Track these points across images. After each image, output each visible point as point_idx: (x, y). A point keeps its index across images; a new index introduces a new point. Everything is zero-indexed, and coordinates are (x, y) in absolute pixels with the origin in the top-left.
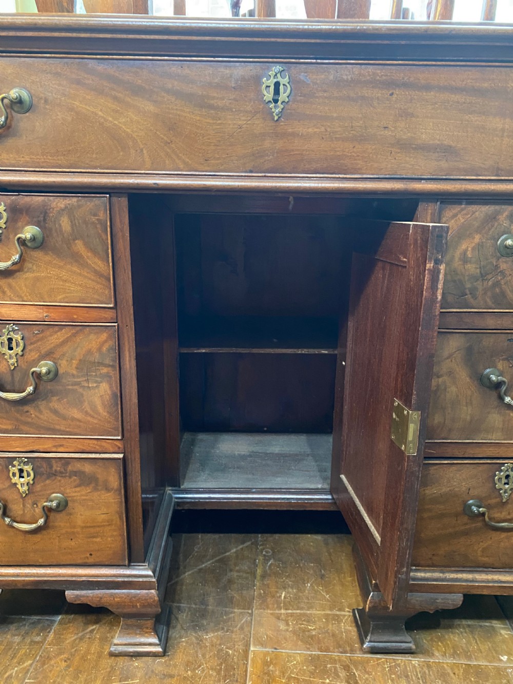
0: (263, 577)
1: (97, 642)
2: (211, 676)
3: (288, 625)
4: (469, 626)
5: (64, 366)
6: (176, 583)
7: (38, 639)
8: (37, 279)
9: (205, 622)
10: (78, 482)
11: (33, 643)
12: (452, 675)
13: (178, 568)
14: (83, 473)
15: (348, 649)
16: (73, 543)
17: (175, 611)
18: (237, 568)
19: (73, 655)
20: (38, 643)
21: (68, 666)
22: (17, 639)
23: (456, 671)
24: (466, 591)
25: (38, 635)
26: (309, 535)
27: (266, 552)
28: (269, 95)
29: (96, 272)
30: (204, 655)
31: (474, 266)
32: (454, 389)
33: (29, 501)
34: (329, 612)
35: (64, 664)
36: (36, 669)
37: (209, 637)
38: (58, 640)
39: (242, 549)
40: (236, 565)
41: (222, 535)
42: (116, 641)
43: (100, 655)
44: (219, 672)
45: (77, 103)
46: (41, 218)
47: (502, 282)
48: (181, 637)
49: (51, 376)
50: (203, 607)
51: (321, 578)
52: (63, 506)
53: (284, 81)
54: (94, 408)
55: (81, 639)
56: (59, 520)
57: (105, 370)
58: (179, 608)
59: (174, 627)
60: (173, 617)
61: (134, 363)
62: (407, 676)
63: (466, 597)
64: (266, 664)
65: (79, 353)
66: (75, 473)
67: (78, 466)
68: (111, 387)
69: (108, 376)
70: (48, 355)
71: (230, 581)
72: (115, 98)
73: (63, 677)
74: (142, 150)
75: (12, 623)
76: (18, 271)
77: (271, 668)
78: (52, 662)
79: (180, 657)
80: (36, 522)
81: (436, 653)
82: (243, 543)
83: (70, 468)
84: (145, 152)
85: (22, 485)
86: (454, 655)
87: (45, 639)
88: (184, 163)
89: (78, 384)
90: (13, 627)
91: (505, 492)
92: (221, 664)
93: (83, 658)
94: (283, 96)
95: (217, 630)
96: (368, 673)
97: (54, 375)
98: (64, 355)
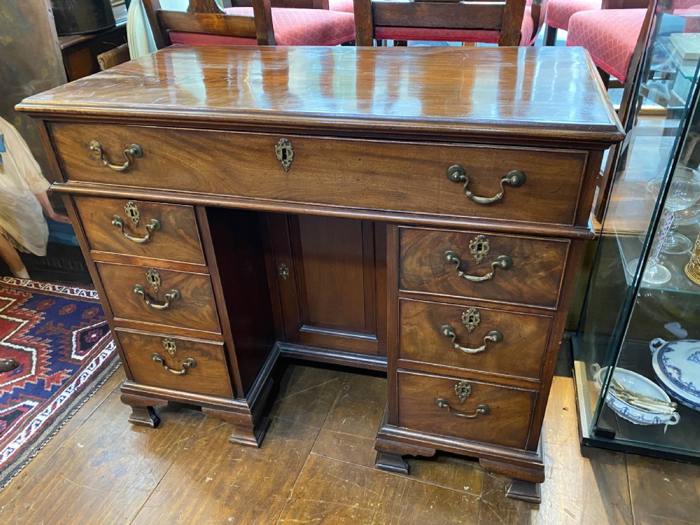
0: (336, 406)
1: (225, 433)
2: (282, 464)
3: (339, 442)
4: (456, 464)
5: (184, 293)
6: (281, 402)
7: (194, 425)
8: (162, 247)
9: (289, 432)
10: (200, 354)
11: (191, 427)
12: (425, 492)
13: (285, 391)
14: (203, 350)
15: (369, 463)
16: (203, 384)
17: (274, 421)
18: (322, 397)
19: (210, 438)
20: (194, 427)
21: (207, 444)
22: (183, 423)
23: (429, 490)
24: (438, 448)
25: (195, 423)
26: (381, 379)
27: (346, 388)
28: (280, 156)
29: (193, 246)
30: (282, 452)
31: (428, 267)
32: (422, 334)
33: (176, 360)
34: (369, 438)
35: (205, 443)
36: (190, 443)
37: (289, 441)
38: (204, 428)
39: (331, 383)
40: (322, 394)
41: (321, 370)
42: (232, 436)
43: (225, 441)
44: (287, 464)
45: (167, 154)
46: (158, 215)
47: (449, 279)
48: (272, 439)
49: (178, 297)
50: (292, 421)
51: (375, 414)
52: (194, 365)
53: (289, 147)
54: (204, 317)
55: (217, 429)
56: (194, 371)
57: (207, 298)
58: (277, 420)
59: (270, 432)
60: (272, 424)
61: (222, 295)
62: (396, 487)
63: (437, 451)
64: (316, 464)
65: (191, 287)
66: (199, 349)
67: (200, 346)
68: (211, 307)
69: (209, 301)
70: (175, 286)
71: (314, 406)
72: (189, 152)
73: (203, 450)
74: (209, 182)
75: (181, 413)
76: (150, 242)
77: (318, 467)
78: (199, 441)
79: (268, 450)
80: (181, 371)
81: (423, 477)
82: (334, 377)
83: (195, 346)
84: (211, 183)
85: (171, 351)
86: (435, 480)
87: (198, 426)
88: (235, 191)
89: (194, 303)
90: (182, 415)
91: (462, 397)
92: (289, 459)
93: (216, 441)
94: (289, 157)
95: (295, 438)
96: (374, 481)
97: (179, 297)
98: (183, 288)
